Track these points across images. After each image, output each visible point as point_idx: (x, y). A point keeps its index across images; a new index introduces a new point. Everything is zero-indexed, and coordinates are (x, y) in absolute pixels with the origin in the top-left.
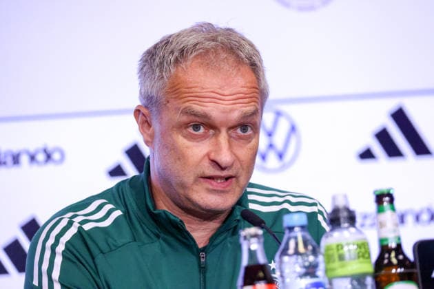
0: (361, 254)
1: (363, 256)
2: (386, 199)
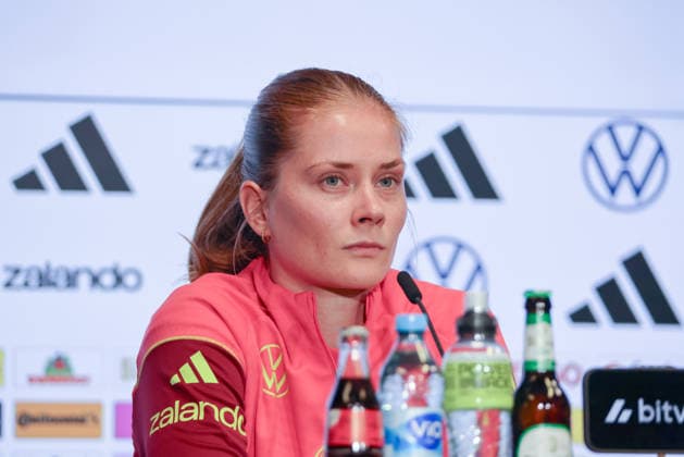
0: (491, 381)
2: (541, 305)
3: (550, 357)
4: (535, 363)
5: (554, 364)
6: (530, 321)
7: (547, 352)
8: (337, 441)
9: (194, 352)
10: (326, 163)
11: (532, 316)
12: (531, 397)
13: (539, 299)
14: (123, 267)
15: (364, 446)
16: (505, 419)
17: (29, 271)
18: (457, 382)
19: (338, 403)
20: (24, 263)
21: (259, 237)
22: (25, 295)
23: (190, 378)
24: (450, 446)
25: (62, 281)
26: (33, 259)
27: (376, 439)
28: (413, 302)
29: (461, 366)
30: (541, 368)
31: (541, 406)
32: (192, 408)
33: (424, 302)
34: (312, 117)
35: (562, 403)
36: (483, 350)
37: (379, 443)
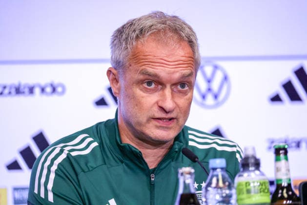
0: (262, 190)
1: (264, 191)
2: (282, 152)
3: (288, 177)
4: (281, 180)
5: (290, 180)
6: (277, 159)
7: (287, 174)
11: (278, 157)
13: (281, 149)
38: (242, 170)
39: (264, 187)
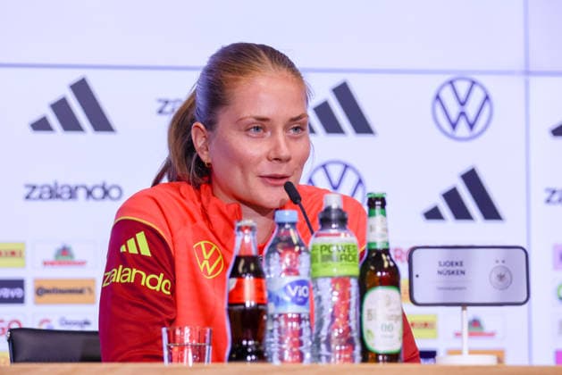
1: (345, 259)
2: (378, 203)
3: (385, 239)
4: (375, 244)
5: (388, 244)
6: (371, 214)
7: (383, 236)
8: (235, 301)
9: (139, 231)
10: (250, 117)
11: (373, 211)
12: (372, 268)
13: (377, 199)
14: (109, 184)
15: (253, 304)
16: (354, 283)
17: (42, 187)
18: (319, 257)
19: (235, 274)
20: (39, 182)
21: (203, 163)
22: (40, 203)
23: (133, 250)
24: (315, 303)
25: (66, 195)
26: (44, 178)
27: (262, 299)
28: (296, 203)
29: (322, 247)
30: (379, 246)
31: (379, 274)
32: (127, 272)
33: (302, 203)
34: (242, 83)
35: (394, 271)
36: (338, 235)
37: (265, 302)
38: (319, 227)
39: (347, 253)
